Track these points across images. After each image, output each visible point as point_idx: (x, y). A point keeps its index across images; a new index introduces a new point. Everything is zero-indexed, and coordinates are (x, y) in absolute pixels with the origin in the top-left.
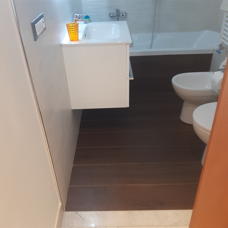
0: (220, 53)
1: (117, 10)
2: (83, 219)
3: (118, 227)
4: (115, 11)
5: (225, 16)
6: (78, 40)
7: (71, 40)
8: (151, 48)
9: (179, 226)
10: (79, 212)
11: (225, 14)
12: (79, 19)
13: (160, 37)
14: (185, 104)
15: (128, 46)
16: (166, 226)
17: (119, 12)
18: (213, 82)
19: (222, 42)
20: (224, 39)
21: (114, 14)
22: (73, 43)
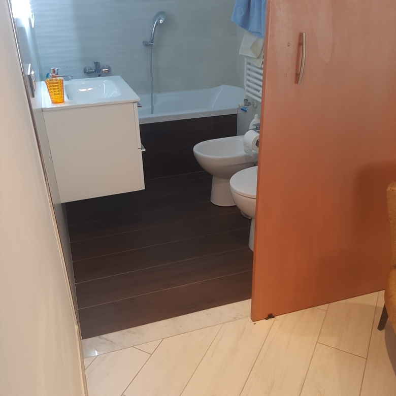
0: (246, 111)
1: (95, 63)
2: (112, 342)
3: (163, 339)
4: (92, 66)
5: (246, 63)
6: (64, 102)
7: (54, 102)
8: (152, 113)
9: (239, 319)
10: (104, 336)
11: (246, 60)
12: (57, 74)
13: (162, 98)
14: (215, 180)
15: (136, 105)
16: (223, 323)
17: (99, 66)
18: (245, 144)
19: (247, 96)
20: (248, 92)
21: (91, 69)
22: (55, 106)
